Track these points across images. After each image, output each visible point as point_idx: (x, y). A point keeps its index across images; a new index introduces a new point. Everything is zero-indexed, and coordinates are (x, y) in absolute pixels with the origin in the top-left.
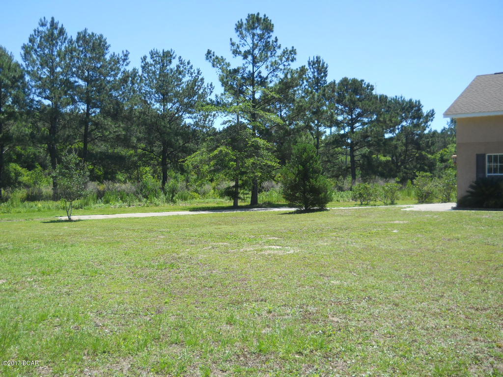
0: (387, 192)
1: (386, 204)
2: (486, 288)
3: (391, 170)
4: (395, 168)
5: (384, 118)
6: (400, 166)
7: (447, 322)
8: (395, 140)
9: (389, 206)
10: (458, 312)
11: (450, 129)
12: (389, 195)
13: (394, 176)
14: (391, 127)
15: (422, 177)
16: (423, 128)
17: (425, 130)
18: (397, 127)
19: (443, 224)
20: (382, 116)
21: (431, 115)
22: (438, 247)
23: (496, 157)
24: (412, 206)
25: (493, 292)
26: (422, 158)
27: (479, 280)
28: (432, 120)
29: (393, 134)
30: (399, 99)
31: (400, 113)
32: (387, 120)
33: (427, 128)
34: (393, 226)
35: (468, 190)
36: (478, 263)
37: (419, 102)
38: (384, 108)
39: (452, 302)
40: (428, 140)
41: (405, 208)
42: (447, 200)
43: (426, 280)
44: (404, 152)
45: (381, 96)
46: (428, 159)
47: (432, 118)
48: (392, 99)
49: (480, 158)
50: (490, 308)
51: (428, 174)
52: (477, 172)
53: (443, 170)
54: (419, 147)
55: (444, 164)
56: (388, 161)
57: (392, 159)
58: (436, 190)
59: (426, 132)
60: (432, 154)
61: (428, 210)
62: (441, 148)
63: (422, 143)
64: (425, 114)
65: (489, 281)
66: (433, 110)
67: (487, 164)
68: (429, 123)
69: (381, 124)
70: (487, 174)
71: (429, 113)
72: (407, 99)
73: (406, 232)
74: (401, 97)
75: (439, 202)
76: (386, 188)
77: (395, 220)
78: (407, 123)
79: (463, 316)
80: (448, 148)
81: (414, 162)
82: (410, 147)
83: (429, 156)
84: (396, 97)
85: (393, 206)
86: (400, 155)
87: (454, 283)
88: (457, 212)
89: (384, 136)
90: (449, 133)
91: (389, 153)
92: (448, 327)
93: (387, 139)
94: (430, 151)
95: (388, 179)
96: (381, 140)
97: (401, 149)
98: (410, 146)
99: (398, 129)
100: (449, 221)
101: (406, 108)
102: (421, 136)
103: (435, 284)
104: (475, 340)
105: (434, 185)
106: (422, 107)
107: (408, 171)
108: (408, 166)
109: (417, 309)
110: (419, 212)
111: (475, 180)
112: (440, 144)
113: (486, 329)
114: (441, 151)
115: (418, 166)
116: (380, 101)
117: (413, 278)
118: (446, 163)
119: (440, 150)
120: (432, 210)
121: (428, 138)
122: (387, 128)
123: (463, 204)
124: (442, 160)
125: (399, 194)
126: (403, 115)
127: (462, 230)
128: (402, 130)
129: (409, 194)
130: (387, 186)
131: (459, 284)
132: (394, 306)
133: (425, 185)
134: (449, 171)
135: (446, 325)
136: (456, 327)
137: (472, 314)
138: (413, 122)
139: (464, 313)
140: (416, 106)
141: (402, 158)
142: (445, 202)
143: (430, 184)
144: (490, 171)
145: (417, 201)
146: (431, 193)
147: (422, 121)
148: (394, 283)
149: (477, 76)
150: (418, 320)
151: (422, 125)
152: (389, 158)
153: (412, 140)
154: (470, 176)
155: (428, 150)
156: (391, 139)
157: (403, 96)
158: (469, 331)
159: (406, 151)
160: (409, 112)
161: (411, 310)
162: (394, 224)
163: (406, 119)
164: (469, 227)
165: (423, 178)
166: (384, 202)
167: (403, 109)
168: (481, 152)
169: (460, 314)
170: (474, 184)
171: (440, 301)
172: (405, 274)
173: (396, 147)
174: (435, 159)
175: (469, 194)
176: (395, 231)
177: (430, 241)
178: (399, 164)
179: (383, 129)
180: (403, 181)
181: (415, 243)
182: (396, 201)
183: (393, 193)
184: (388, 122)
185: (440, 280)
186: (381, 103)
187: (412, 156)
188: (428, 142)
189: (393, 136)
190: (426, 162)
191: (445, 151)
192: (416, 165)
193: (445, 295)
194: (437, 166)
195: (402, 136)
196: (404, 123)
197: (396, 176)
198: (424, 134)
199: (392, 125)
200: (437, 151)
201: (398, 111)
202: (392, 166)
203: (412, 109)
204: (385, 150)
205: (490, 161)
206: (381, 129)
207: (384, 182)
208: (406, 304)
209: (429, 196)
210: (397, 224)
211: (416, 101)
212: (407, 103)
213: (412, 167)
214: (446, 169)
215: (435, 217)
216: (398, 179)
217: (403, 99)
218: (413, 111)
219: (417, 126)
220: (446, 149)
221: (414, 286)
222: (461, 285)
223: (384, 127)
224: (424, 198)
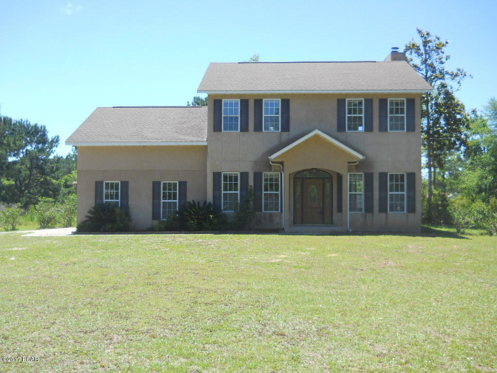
0: (8, 217)
1: (7, 230)
2: (95, 310)
3: (14, 194)
4: (19, 193)
5: (8, 141)
6: (24, 191)
7: (56, 349)
8: (19, 164)
9: (10, 232)
10: (68, 337)
11: (75, 156)
12: (11, 220)
13: (17, 201)
14: (15, 150)
15: (45, 202)
16: (48, 153)
17: (50, 155)
18: (21, 151)
19: (62, 250)
20: (6, 138)
21: (56, 141)
22: (55, 273)
23: (112, 184)
24: (33, 231)
25: (101, 314)
26: (46, 183)
27: (90, 303)
28: (57, 146)
29: (17, 158)
30: (24, 122)
31: (25, 137)
32: (11, 143)
33: (52, 154)
34: (11, 254)
35: (87, 215)
36: (91, 286)
37: (44, 127)
38: (8, 131)
39: (63, 328)
40: (53, 165)
41: (26, 234)
42: (68, 225)
43: (39, 308)
44: (29, 176)
45: (5, 118)
46: (52, 184)
47: (57, 144)
48: (17, 122)
49: (98, 185)
50: (98, 329)
51: (51, 199)
52: (96, 198)
53: (67, 195)
54: (43, 172)
55: (67, 189)
56: (11, 186)
57: (16, 183)
58: (58, 216)
59: (51, 157)
60: (57, 179)
61: (49, 235)
62: (65, 174)
63: (47, 168)
64: (50, 140)
65: (99, 303)
66: (58, 137)
67: (104, 191)
68: (54, 149)
69: (4, 147)
70: (105, 200)
71: (54, 139)
72: (32, 123)
73: (24, 259)
74: (27, 121)
75: (60, 227)
76: (7, 214)
77: (14, 247)
78: (32, 147)
79: (72, 341)
80: (72, 174)
81: (38, 187)
82: (35, 172)
83: (54, 181)
84: (21, 120)
85: (13, 232)
86: (24, 180)
87: (66, 308)
88: (76, 237)
89: (6, 159)
90: (74, 159)
91: (12, 177)
92: (56, 354)
93: (10, 162)
94: (54, 177)
95: (10, 204)
96: (4, 163)
97: (25, 173)
98: (34, 170)
99: (23, 153)
100: (68, 246)
101: (31, 132)
102: (46, 161)
103: (48, 311)
104: (81, 363)
105: (56, 210)
106: (48, 132)
107: (32, 196)
108: (32, 191)
109: (28, 340)
110: (40, 238)
111: (94, 206)
112: (65, 170)
113: (92, 350)
114: (66, 176)
115: (43, 191)
116: (4, 123)
117: (27, 307)
118: (69, 189)
119: (64, 175)
120: (53, 235)
121: (53, 164)
122: (11, 151)
123: (82, 229)
124: (67, 186)
125: (21, 219)
126: (28, 139)
127: (79, 254)
128: (26, 154)
129: (32, 219)
130: (8, 211)
131: (71, 308)
132: (3, 340)
133: (48, 210)
134: (71, 197)
135: (55, 352)
136: (65, 353)
137: (80, 338)
138: (38, 147)
139: (73, 338)
140: (41, 131)
141: (27, 182)
142: (67, 227)
143: (53, 209)
144: (107, 198)
145: (39, 226)
146: (53, 218)
147: (47, 147)
148: (5, 314)
149: (98, 108)
150: (27, 351)
151: (47, 150)
152: (12, 182)
153: (37, 165)
154: (89, 202)
155: (53, 175)
156: (14, 163)
157: (29, 120)
158: (76, 355)
159: (31, 175)
160: (34, 136)
161: (21, 342)
162: (13, 251)
163: (31, 143)
164: (86, 251)
165: (46, 204)
166: (5, 228)
167: (28, 133)
168: (99, 179)
169: (69, 339)
170: (92, 210)
171: (51, 329)
172: (19, 304)
173: (20, 171)
174: (59, 185)
175: (88, 219)
176: (12, 259)
177: (48, 267)
178: (23, 188)
179: (7, 152)
180: (26, 206)
181: (33, 269)
182: (17, 227)
183: (14, 219)
184: (12, 145)
185: (53, 306)
186: (5, 125)
187: (36, 181)
188: (53, 167)
189: (17, 159)
190: (50, 187)
191: (70, 177)
192: (40, 190)
193: (57, 321)
194: (61, 192)
195: (26, 161)
196: (29, 148)
197: (19, 201)
198: (49, 160)
199: (16, 148)
200: (62, 176)
201: (23, 135)
202: (16, 190)
203: (37, 134)
204: (8, 173)
205: (107, 188)
206: (4, 152)
207: (6, 207)
208: (16, 336)
209: (51, 221)
210: (15, 251)
211: (41, 126)
212: (32, 127)
213: (36, 191)
214: (70, 194)
215: (55, 242)
216: (19, 204)
217: (28, 123)
218: (38, 136)
219: (42, 151)
220: (70, 175)
221: (26, 316)
222: (73, 310)
223: (8, 150)
224: (46, 223)
